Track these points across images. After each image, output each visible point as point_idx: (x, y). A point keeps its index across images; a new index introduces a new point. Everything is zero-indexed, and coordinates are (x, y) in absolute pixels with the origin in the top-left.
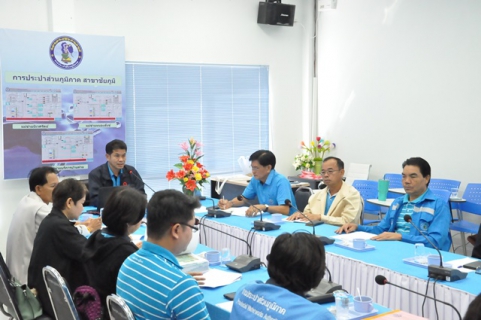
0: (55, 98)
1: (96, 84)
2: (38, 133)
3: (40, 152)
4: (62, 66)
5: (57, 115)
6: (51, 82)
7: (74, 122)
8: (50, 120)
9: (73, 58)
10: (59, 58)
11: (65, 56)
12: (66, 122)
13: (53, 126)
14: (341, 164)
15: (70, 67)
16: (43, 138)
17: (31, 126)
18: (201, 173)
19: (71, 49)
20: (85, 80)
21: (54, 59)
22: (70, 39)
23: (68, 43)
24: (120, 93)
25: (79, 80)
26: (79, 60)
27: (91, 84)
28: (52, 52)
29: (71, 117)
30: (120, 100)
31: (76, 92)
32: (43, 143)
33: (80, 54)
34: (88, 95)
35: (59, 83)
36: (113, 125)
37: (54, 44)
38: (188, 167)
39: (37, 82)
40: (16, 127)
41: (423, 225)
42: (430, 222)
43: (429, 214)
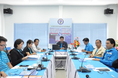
0: (58, 30)
1: (66, 27)
2: (55, 36)
3: (55, 39)
4: (60, 24)
5: (58, 33)
6: (58, 27)
7: (61, 34)
8: (57, 34)
9: (62, 23)
10: (59, 23)
11: (60, 22)
12: (60, 34)
13: (58, 35)
14: (100, 41)
15: (61, 24)
16: (56, 37)
17: (54, 35)
18: (78, 44)
19: (61, 21)
20: (64, 26)
21: (58, 23)
22: (61, 19)
23: (61, 20)
24: (71, 29)
25: (63, 26)
26: (63, 23)
27: (65, 27)
28: (58, 22)
29: (61, 33)
30: (71, 30)
31: (62, 29)
32: (56, 38)
33: (63, 22)
34: (64, 29)
35: (59, 27)
36: (69, 35)
37: (58, 20)
38: (75, 42)
39: (55, 27)
40: (51, 35)
41: (108, 58)
42: (110, 57)
43: (110, 54)
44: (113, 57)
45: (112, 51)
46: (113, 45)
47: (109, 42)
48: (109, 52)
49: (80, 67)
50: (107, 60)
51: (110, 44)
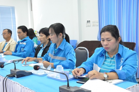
41: (22, 49)
42: (24, 47)
43: (24, 45)
44: (28, 46)
45: (26, 40)
46: (26, 34)
47: (20, 30)
48: (22, 42)
49: (11, 70)
50: (21, 52)
51: (22, 33)
